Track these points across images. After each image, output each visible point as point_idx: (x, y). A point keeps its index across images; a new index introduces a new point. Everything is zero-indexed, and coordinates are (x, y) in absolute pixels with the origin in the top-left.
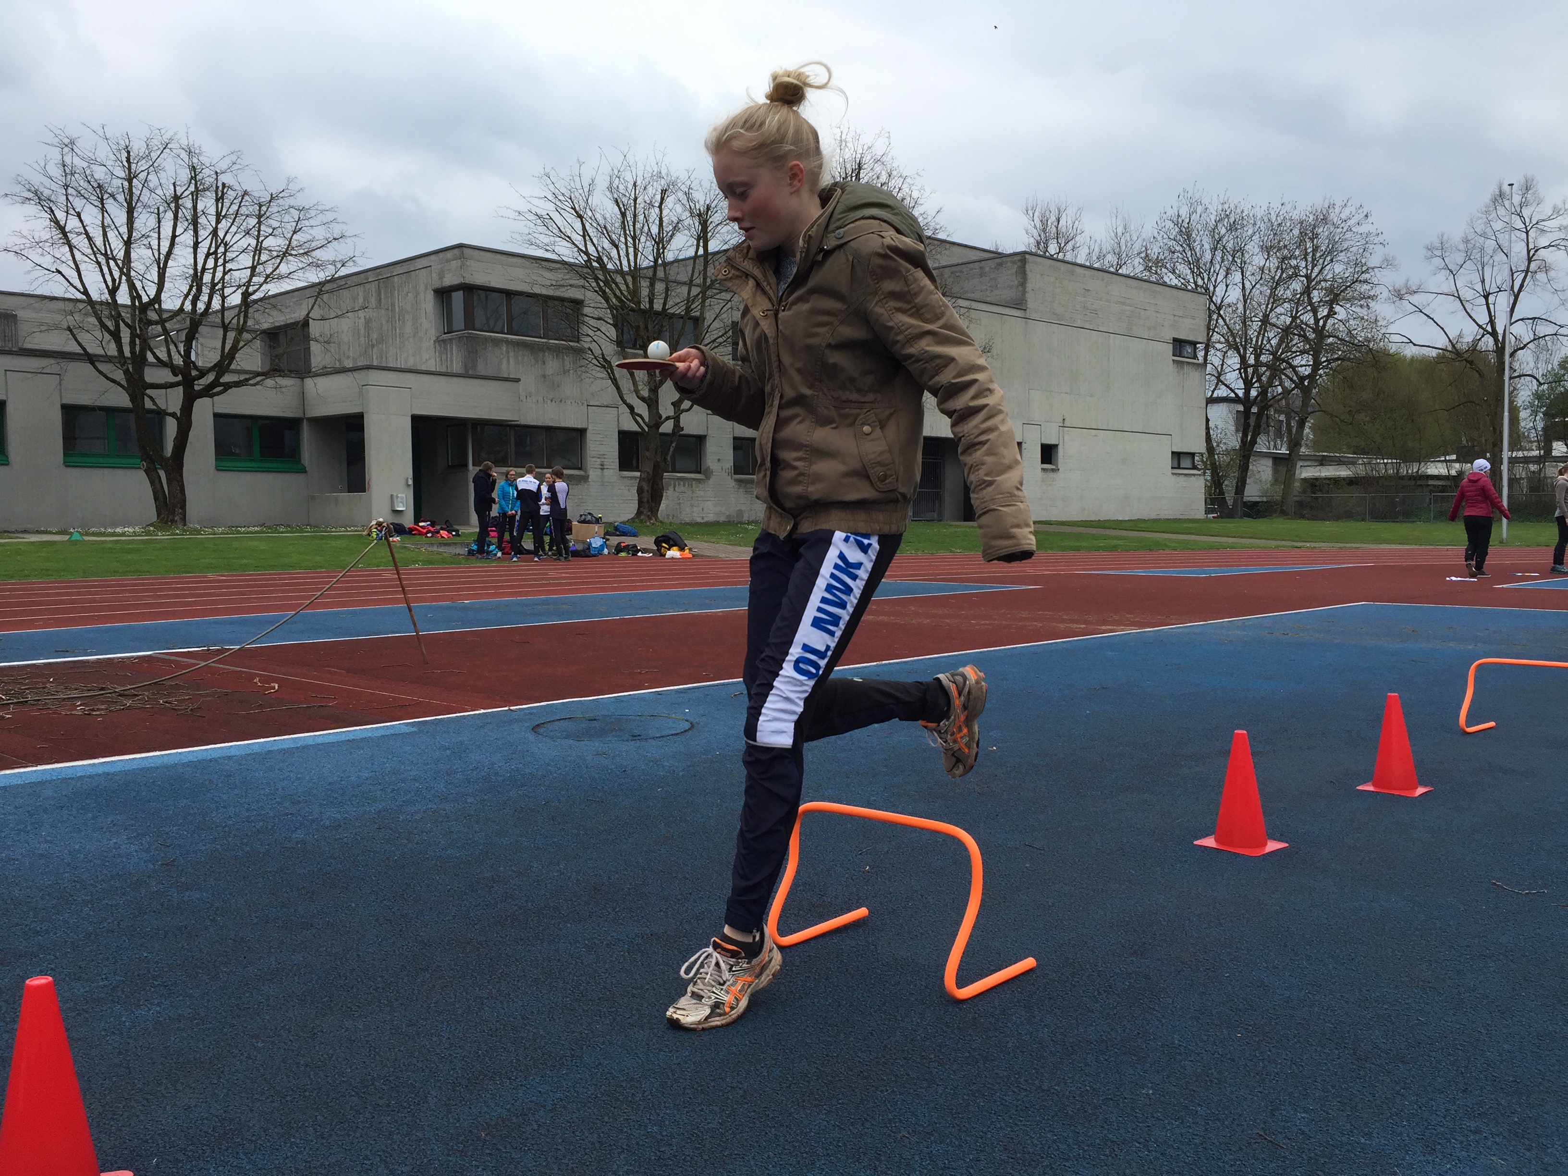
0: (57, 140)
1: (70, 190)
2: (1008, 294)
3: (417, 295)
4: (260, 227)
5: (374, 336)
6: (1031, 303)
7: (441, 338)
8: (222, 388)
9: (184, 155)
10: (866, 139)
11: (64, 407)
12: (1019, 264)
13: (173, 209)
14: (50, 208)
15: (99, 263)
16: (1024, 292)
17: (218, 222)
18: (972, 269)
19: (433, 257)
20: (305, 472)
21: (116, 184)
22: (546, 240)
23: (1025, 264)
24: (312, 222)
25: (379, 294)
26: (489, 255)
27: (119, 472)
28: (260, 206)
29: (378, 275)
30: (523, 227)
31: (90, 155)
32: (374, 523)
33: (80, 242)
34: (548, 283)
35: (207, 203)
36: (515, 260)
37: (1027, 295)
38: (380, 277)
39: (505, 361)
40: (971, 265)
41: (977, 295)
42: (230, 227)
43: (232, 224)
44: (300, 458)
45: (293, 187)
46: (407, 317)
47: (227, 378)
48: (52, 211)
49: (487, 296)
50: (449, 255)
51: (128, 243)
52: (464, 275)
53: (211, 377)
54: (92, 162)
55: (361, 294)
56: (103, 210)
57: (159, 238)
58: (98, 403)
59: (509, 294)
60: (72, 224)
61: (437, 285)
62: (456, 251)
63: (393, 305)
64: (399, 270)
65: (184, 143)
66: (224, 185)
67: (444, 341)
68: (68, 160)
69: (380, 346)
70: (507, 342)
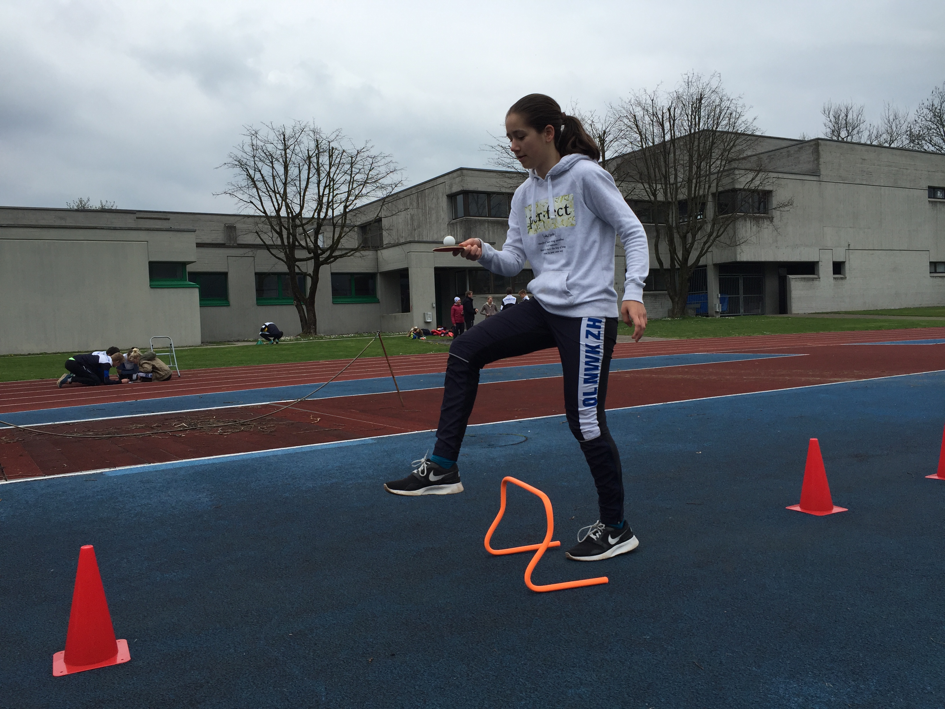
0: (248, 132)
1: (256, 158)
2: (806, 167)
3: (438, 198)
4: (352, 169)
5: (416, 224)
6: (823, 171)
7: (451, 223)
8: (333, 259)
9: (312, 134)
10: (705, 80)
11: (256, 274)
12: (814, 146)
13: (308, 164)
14: (246, 169)
15: (270, 196)
16: (818, 164)
17: (330, 168)
18: (781, 153)
19: (446, 177)
20: (379, 302)
21: (278, 153)
22: (508, 161)
23: (818, 146)
24: (379, 164)
25: (418, 201)
26: (477, 173)
27: (284, 307)
28: (352, 158)
29: (418, 189)
30: (494, 155)
31: (266, 139)
32: (412, 329)
33: (260, 185)
34: (509, 186)
35: (324, 159)
36: (492, 174)
37: (820, 166)
38: (418, 191)
39: (487, 233)
40: (782, 151)
41: (785, 170)
42: (336, 171)
43: (337, 169)
44: (376, 294)
45: (369, 145)
46: (433, 212)
47: (337, 253)
48: (248, 170)
49: (478, 197)
50: (455, 175)
51: (285, 184)
52: (463, 186)
53: (328, 253)
54: (266, 142)
55: (408, 201)
56: (273, 168)
57: (300, 180)
58: (271, 271)
59: (489, 194)
60: (258, 176)
61: (448, 192)
62: (459, 172)
63: (425, 206)
64: (428, 186)
65: (312, 127)
66: (333, 148)
67: (453, 224)
68: (254, 142)
69: (419, 230)
70: (488, 222)
